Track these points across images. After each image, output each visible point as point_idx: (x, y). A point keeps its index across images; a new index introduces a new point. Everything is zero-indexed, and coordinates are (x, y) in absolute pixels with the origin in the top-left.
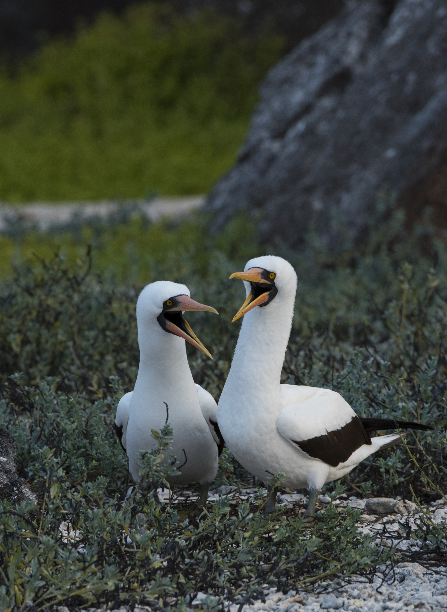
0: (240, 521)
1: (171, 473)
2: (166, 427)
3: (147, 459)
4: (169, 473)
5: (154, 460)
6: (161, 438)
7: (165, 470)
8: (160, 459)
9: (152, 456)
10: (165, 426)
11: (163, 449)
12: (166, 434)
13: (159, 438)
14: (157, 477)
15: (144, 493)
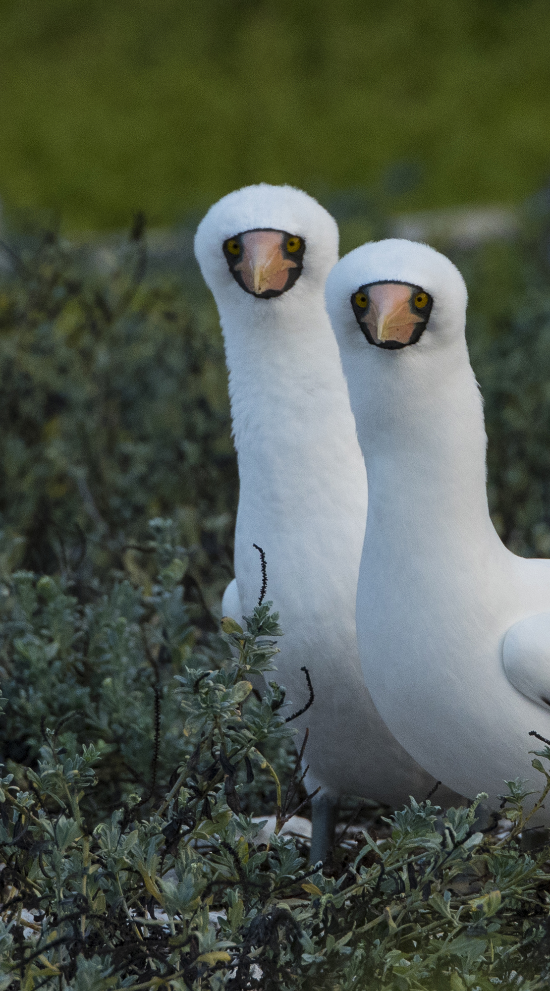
0: (449, 854)
1: (270, 732)
2: (262, 610)
3: (206, 693)
4: (266, 731)
5: (226, 697)
6: (247, 640)
7: (254, 723)
8: (241, 693)
9: (221, 686)
10: (256, 610)
11: (251, 671)
12: (261, 630)
13: (242, 642)
14: (234, 741)
15: (199, 786)
